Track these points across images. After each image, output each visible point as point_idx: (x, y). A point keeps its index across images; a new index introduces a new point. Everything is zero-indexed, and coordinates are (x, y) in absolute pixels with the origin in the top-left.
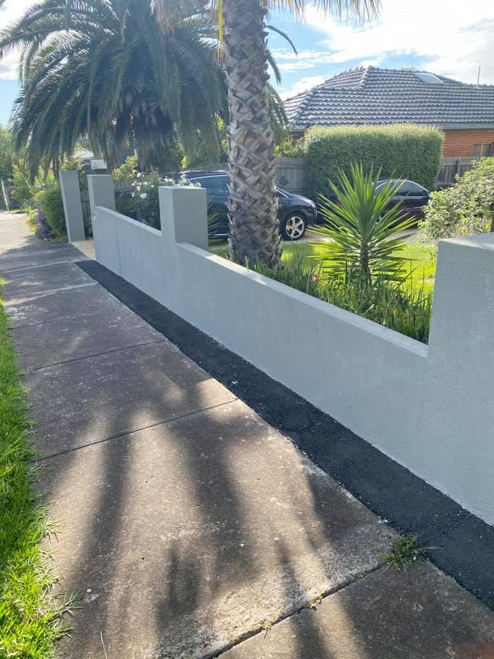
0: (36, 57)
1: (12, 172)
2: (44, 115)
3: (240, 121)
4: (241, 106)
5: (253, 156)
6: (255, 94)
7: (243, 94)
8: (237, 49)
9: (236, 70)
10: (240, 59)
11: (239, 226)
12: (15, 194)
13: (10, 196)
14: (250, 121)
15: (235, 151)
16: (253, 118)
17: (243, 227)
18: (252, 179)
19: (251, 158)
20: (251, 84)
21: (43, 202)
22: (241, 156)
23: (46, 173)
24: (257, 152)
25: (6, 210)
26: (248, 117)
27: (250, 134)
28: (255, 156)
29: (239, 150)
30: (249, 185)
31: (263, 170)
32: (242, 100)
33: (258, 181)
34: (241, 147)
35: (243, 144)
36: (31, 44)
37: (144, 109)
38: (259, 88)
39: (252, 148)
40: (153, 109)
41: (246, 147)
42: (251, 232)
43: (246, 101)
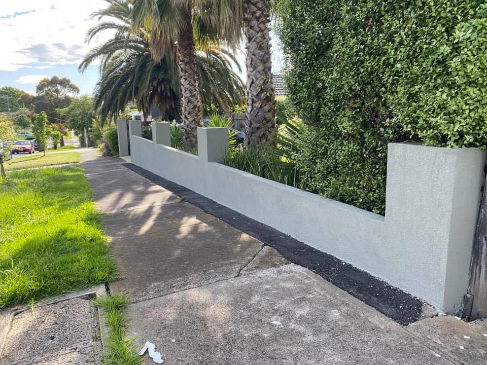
0: (110, 61)
1: (91, 124)
2: (111, 91)
3: (186, 96)
4: (186, 91)
5: (191, 110)
6: (191, 86)
7: (187, 86)
9: (184, 77)
10: (185, 73)
11: (186, 138)
12: (92, 137)
13: (89, 138)
16: (191, 95)
17: (188, 139)
18: (191, 119)
21: (107, 137)
22: (187, 110)
23: (111, 121)
24: (193, 108)
25: (86, 147)
26: (189, 95)
27: (189, 101)
29: (185, 108)
31: (196, 116)
33: (194, 120)
36: (107, 55)
37: (163, 88)
38: (193, 84)
39: (191, 107)
40: (168, 88)
41: (188, 106)
42: (191, 141)
43: (187, 89)
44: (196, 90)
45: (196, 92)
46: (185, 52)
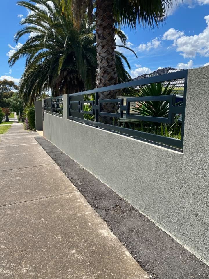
3: (102, 66)
4: (102, 60)
6: (109, 54)
7: (103, 55)
8: (101, 35)
9: (101, 44)
10: (102, 40)
14: (107, 66)
15: (99, 80)
16: (108, 65)
19: (106, 83)
20: (107, 50)
22: (102, 82)
26: (105, 64)
27: (106, 72)
28: (108, 82)
30: (105, 95)
32: (103, 57)
34: (102, 78)
35: (103, 77)
36: (31, 54)
38: (111, 52)
39: (107, 78)
40: (75, 77)
41: (104, 78)
43: (104, 58)
44: (113, 60)
45: (113, 62)
46: (105, 15)
